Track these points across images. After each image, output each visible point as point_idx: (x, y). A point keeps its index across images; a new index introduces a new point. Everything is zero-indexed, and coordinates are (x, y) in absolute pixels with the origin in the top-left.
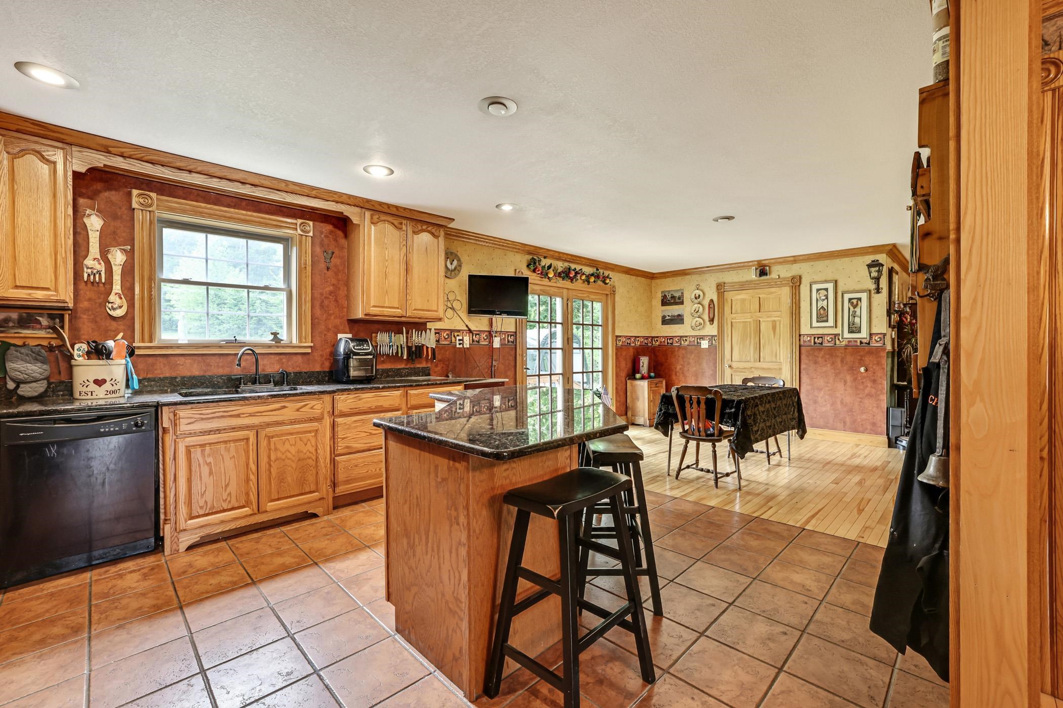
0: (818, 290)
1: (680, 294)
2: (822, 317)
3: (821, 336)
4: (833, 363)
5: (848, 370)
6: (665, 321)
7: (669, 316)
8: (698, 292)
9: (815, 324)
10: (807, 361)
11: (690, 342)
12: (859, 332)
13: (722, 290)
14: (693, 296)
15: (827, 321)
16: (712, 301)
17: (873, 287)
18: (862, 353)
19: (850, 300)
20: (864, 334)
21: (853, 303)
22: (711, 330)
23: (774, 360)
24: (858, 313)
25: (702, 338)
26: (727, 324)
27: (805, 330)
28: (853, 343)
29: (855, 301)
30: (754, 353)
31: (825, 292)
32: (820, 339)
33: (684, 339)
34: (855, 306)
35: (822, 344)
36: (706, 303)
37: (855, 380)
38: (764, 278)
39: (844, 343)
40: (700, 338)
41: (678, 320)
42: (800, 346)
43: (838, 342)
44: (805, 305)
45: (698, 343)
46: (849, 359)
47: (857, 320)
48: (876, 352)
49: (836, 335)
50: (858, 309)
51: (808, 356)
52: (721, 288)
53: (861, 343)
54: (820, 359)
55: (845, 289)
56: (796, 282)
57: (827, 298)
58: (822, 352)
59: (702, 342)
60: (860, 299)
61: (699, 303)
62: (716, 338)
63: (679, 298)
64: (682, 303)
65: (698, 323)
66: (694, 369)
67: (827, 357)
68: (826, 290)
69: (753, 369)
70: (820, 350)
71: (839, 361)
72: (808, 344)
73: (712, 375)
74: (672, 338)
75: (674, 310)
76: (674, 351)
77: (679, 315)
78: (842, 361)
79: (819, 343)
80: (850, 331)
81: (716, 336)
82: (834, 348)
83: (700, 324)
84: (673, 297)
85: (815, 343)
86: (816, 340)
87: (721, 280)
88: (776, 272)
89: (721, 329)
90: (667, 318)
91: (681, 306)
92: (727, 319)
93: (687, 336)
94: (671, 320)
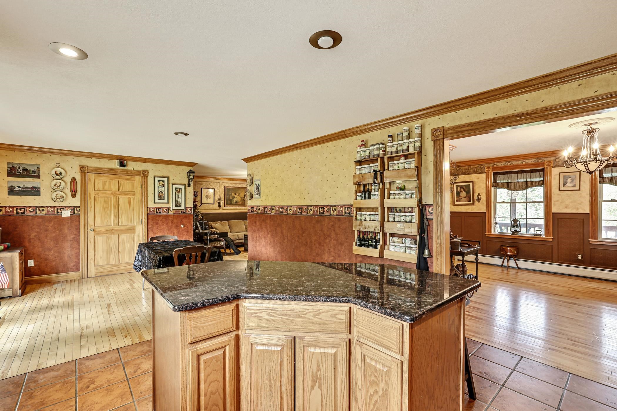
0: (159, 181)
1: (36, 169)
2: (161, 197)
3: (160, 208)
4: (167, 224)
5: (175, 227)
6: (11, 191)
7: (19, 187)
8: (59, 170)
9: (157, 201)
10: (151, 223)
11: (48, 211)
12: (181, 206)
13: (86, 172)
14: (53, 173)
15: (164, 199)
16: (74, 180)
17: (187, 183)
18: (182, 218)
19: (176, 188)
20: (183, 207)
21: (177, 190)
22: (76, 202)
23: (130, 224)
24: (180, 196)
25: (64, 208)
26: (90, 198)
27: (151, 204)
28: (177, 212)
29: (178, 189)
30: (115, 219)
31: (162, 183)
32: (160, 210)
33: (41, 209)
34: (178, 192)
35: (161, 213)
36: (68, 179)
37: (178, 232)
38: (122, 168)
39: (173, 212)
40: (60, 209)
41: (35, 191)
42: (148, 214)
43: (169, 212)
44: (150, 189)
45: (58, 212)
46: (175, 221)
47: (179, 200)
48: (187, 217)
49: (168, 208)
50: (180, 194)
51: (152, 220)
52: (83, 169)
53: (181, 212)
54: (160, 222)
55: (174, 182)
56: (144, 174)
57: (164, 186)
58: (161, 218)
59: (63, 212)
60: (181, 189)
61: (61, 179)
62: (78, 209)
63: (34, 172)
64: (38, 177)
65: (59, 196)
66: (54, 235)
67: (164, 220)
68: (164, 181)
69: (113, 231)
70: (160, 216)
71: (170, 222)
72: (152, 212)
73: (74, 238)
74: (24, 208)
75: (29, 182)
76: (27, 220)
77: (34, 188)
78: (172, 222)
79: (159, 212)
80: (176, 206)
81: (79, 207)
82: (167, 216)
83: (62, 197)
84: (24, 170)
85: (157, 212)
86: (157, 210)
87: (83, 164)
88: (131, 166)
89: (85, 200)
90: (17, 188)
91: (36, 180)
92: (90, 194)
93: (44, 207)
94: (24, 191)
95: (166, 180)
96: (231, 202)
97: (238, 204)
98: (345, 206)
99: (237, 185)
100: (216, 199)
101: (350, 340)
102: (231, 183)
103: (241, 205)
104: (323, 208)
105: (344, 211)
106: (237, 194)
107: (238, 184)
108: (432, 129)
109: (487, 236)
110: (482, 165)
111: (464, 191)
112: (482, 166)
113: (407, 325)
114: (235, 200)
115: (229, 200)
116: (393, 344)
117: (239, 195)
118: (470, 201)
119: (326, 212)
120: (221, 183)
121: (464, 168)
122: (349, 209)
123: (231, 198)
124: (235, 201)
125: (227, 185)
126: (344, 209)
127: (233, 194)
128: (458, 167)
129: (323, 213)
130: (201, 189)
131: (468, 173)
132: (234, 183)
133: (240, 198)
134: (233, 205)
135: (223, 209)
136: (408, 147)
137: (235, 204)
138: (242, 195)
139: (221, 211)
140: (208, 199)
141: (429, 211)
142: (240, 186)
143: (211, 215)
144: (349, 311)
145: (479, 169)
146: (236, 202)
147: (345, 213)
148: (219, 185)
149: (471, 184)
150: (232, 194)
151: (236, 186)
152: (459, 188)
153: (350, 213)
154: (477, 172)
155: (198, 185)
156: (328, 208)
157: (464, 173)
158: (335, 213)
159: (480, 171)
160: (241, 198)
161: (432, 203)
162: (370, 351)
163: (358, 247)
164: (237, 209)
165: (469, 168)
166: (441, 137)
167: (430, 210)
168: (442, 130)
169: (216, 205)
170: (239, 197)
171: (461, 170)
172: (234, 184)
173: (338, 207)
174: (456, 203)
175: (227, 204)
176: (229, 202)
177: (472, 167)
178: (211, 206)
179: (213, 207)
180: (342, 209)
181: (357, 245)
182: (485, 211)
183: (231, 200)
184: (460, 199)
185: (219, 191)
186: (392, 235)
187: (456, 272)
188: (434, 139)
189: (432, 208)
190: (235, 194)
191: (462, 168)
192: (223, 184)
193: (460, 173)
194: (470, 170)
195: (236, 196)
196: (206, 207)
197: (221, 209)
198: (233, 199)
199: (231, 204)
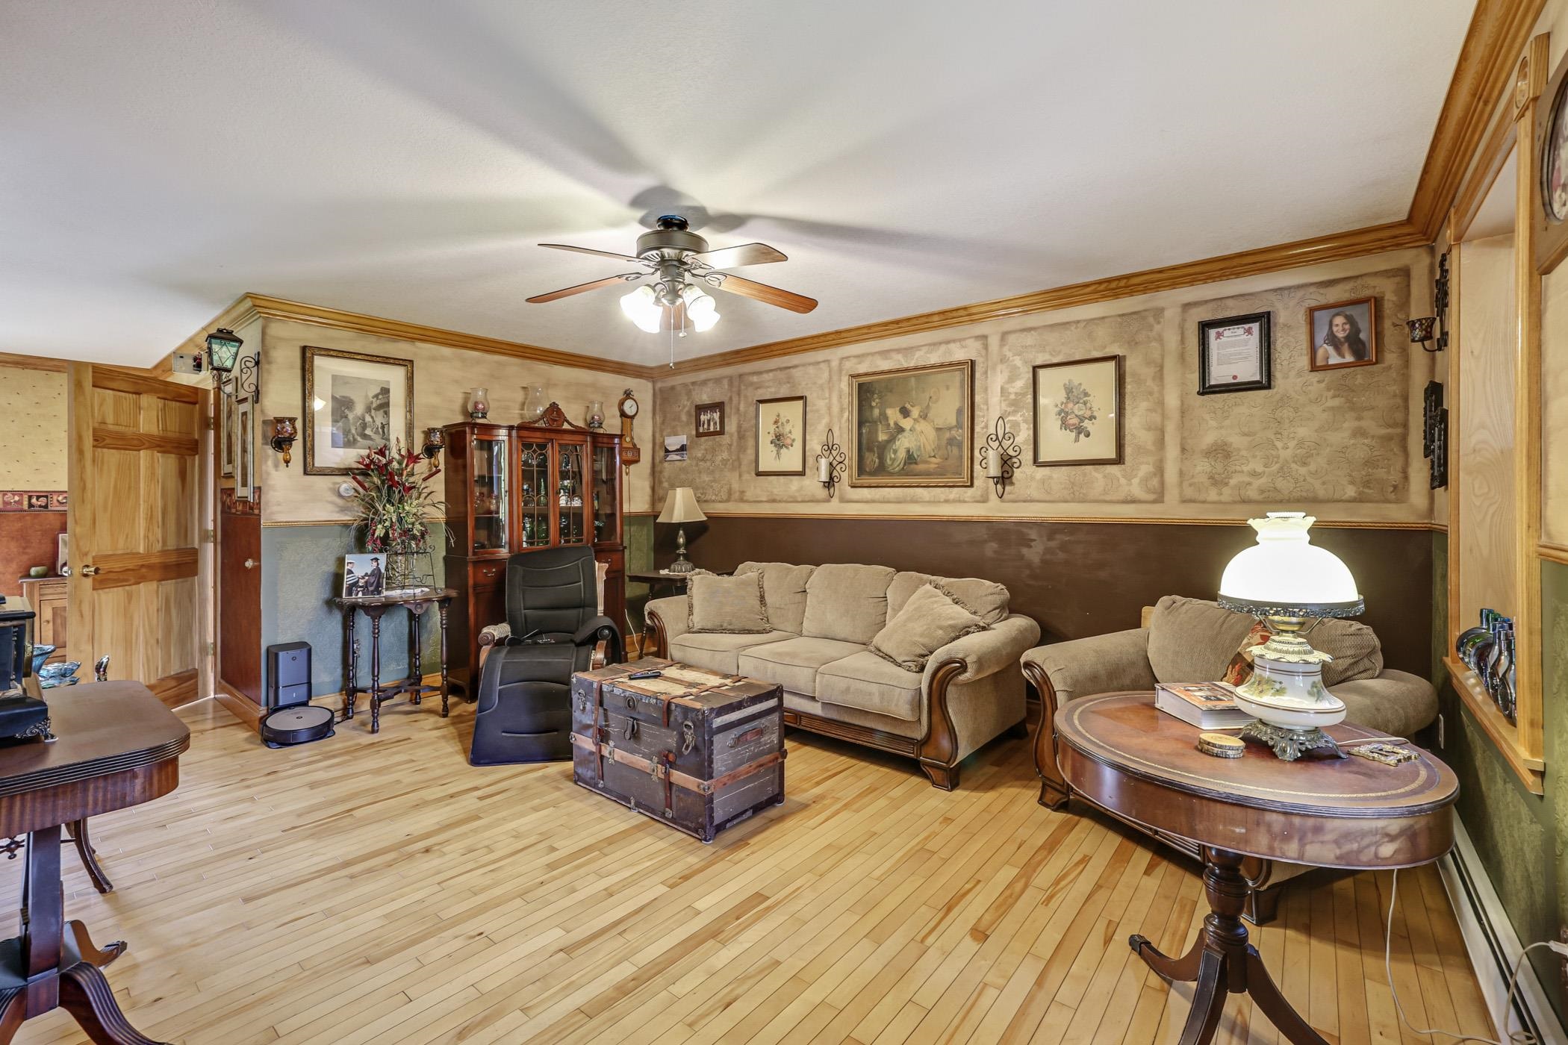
96: (882, 458)
97: (921, 467)
99: (918, 354)
100: (815, 445)
102: (885, 354)
103: (941, 472)
106: (915, 412)
107: (918, 348)
114: (904, 444)
115: (871, 448)
117: (924, 416)
120: (835, 364)
123: (882, 437)
124: (902, 455)
125: (863, 368)
127: (893, 414)
132: (898, 351)
133: (932, 434)
134: (891, 474)
135: (843, 500)
137: (904, 472)
138: (946, 413)
139: (833, 508)
140: (784, 451)
142: (934, 358)
146: (910, 458)
148: (826, 375)
150: (889, 412)
151: (912, 364)
160: (938, 430)
164: (914, 501)
169: (814, 482)
170: (923, 426)
172: (899, 357)
175: (864, 472)
178: (795, 483)
179: (801, 489)
183: (883, 448)
190: (904, 413)
195: (905, 424)
196: (775, 491)
197: (835, 500)
198: (892, 439)
199: (881, 469)
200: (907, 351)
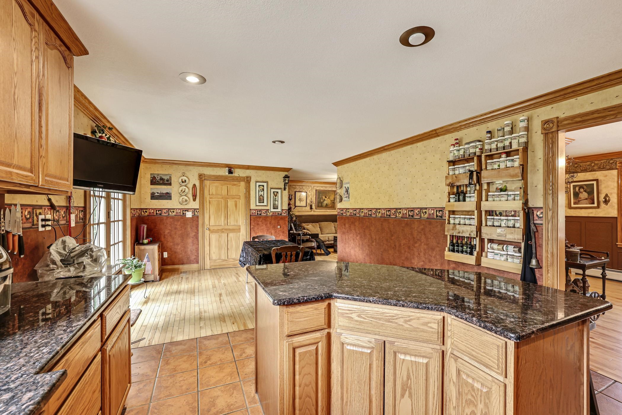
0: (259, 186)
1: (168, 178)
2: (261, 200)
3: (260, 210)
4: (266, 225)
5: (273, 228)
6: (153, 197)
7: (158, 193)
8: (184, 178)
9: (258, 204)
10: (253, 224)
11: (177, 213)
12: (277, 208)
13: (203, 179)
14: (180, 181)
15: (263, 202)
16: (194, 186)
17: (283, 187)
18: (278, 219)
19: (274, 192)
20: (279, 210)
21: (274, 194)
22: (195, 205)
23: (236, 224)
24: (277, 199)
25: (187, 210)
26: (206, 201)
27: (253, 206)
28: (275, 214)
29: (276, 193)
30: (224, 220)
31: (262, 187)
32: (260, 212)
33: (172, 211)
34: (276, 196)
35: (261, 214)
36: (191, 186)
37: (276, 232)
38: (230, 175)
39: (271, 214)
40: (185, 211)
41: (167, 196)
42: (250, 215)
43: (268, 213)
44: (252, 193)
45: (183, 214)
46: (273, 222)
47: (276, 202)
48: (283, 218)
49: (267, 210)
50: (277, 197)
51: (254, 221)
52: (202, 177)
53: (278, 214)
54: (260, 222)
55: (272, 187)
56: (248, 180)
57: (263, 190)
58: (261, 219)
59: (187, 213)
60: (278, 192)
61: (186, 186)
62: (197, 211)
63: (167, 180)
64: (170, 184)
65: (184, 200)
66: (181, 232)
67: (263, 221)
68: (263, 186)
69: (223, 230)
70: (260, 217)
71: (269, 222)
72: (254, 214)
73: (194, 235)
74: (160, 210)
75: (163, 189)
76: (163, 220)
77: (167, 193)
78: (270, 223)
80: (274, 208)
81: (198, 209)
82: (266, 217)
83: (186, 201)
84: (162, 179)
85: (258, 214)
86: (258, 212)
87: (202, 172)
88: (238, 173)
89: (202, 203)
90: (156, 194)
91: (169, 187)
92: (206, 198)
93: (174, 209)
94: (160, 196)
95: (265, 184)
96: (322, 204)
98: (437, 209)
100: (308, 201)
101: (443, 351)
102: (322, 187)
103: (331, 207)
104: (413, 211)
105: (435, 214)
106: (327, 197)
107: (328, 187)
108: (542, 121)
109: (618, 246)
110: (612, 159)
111: (585, 191)
112: (611, 161)
113: (511, 344)
114: (325, 202)
115: (320, 203)
116: (494, 362)
117: (329, 198)
118: (593, 203)
119: (416, 215)
120: (312, 187)
121: (585, 164)
122: (441, 212)
123: (322, 201)
124: (325, 204)
125: (318, 189)
126: (435, 212)
127: (324, 197)
128: (576, 164)
129: (413, 216)
130: (295, 192)
131: (590, 170)
132: (324, 187)
133: (330, 201)
135: (314, 211)
136: (511, 143)
137: (325, 207)
138: (332, 198)
139: (312, 213)
140: (301, 202)
141: (537, 215)
142: (330, 189)
143: (303, 217)
144: (442, 320)
145: (606, 165)
146: (327, 205)
147: (437, 216)
149: (595, 183)
151: (326, 189)
152: (577, 189)
153: (442, 216)
154: (604, 168)
155: (293, 189)
156: (418, 211)
157: (585, 170)
158: (426, 216)
159: (608, 167)
160: (331, 201)
161: (542, 206)
162: (466, 366)
163: (451, 253)
164: (327, 212)
165: (593, 164)
166: (554, 129)
167: (538, 213)
168: (555, 121)
169: (308, 208)
170: (328, 200)
171: (581, 166)
173: (429, 210)
174: (573, 205)
175: (318, 207)
176: (320, 205)
177: (596, 162)
178: (304, 208)
180: (434, 212)
181: (449, 250)
182: (616, 216)
183: (322, 203)
184: (579, 201)
185: (311, 194)
186: (491, 241)
187: (573, 287)
188: (544, 132)
189: (541, 211)
190: (326, 197)
191: (581, 164)
192: (315, 187)
193: (579, 170)
194: (594, 166)
195: (326, 199)
196: (299, 210)
197: (312, 212)
198: (324, 201)
199: (322, 206)
200: (326, 187)
